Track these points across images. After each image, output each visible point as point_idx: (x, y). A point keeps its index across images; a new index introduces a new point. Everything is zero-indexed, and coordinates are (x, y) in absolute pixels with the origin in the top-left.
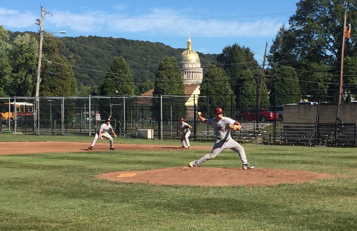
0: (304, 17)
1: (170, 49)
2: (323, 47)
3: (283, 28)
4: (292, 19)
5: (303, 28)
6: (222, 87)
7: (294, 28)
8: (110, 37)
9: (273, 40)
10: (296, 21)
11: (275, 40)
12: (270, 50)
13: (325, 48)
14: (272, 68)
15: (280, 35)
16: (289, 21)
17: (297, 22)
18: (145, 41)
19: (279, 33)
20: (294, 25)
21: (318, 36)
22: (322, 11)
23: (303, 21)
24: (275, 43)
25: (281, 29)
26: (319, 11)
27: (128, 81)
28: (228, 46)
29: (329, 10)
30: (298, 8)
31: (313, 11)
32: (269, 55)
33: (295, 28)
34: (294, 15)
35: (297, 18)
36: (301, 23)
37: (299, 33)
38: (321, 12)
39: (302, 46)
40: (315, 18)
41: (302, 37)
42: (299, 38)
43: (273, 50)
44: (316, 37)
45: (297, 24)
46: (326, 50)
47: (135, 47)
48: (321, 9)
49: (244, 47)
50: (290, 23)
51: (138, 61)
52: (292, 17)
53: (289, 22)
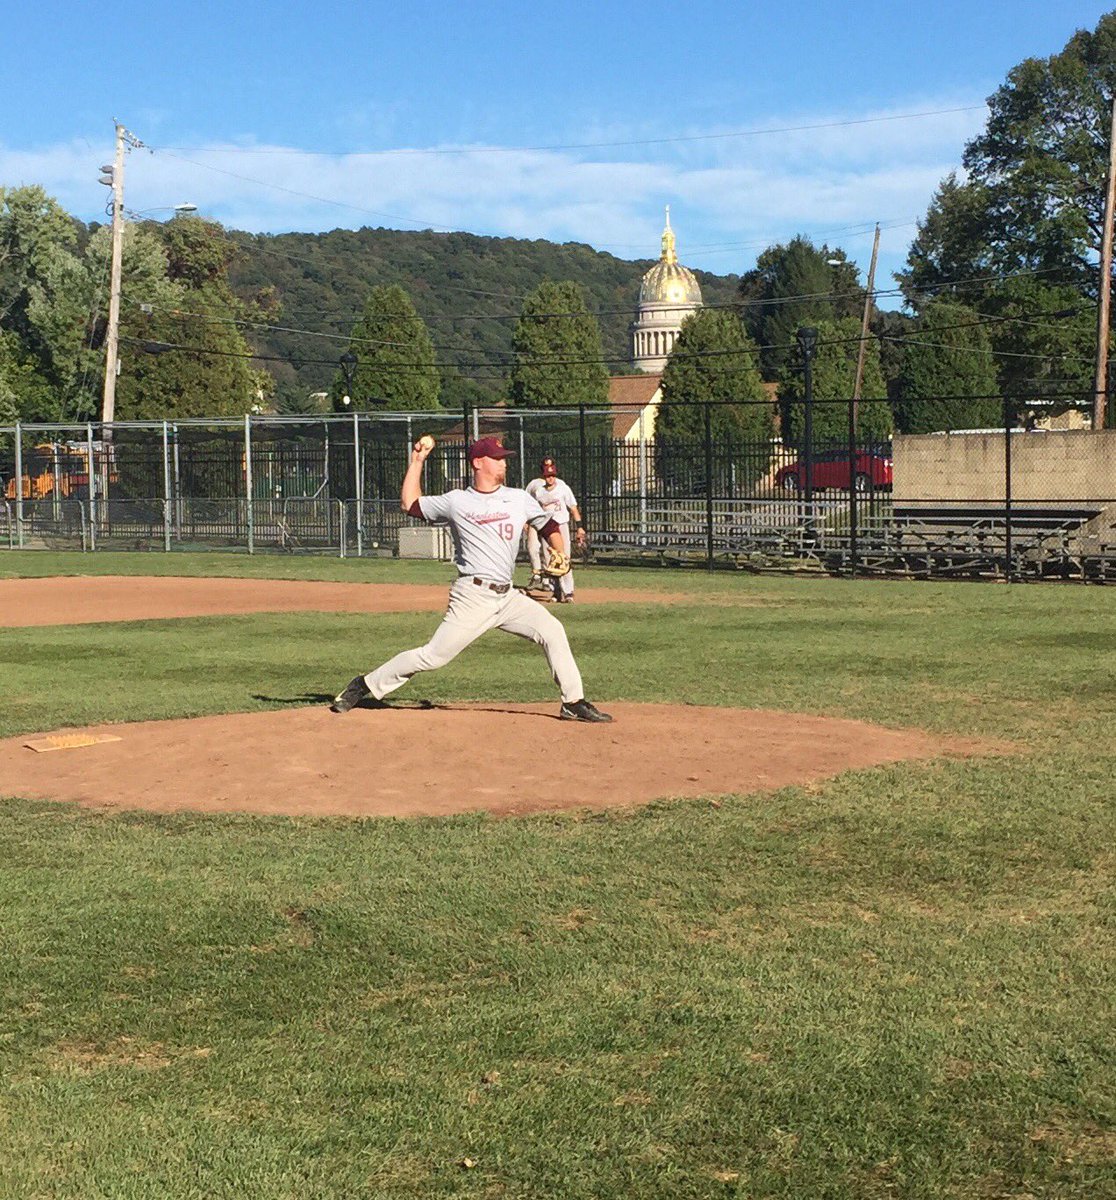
0: (1014, 142)
1: (612, 262)
2: (1076, 240)
3: (951, 182)
4: (972, 150)
5: (1008, 180)
6: (733, 377)
7: (979, 178)
8: (427, 231)
9: (918, 224)
10: (987, 156)
11: (924, 224)
12: (910, 254)
13: (1085, 242)
14: (917, 314)
15: (940, 207)
16: (964, 157)
17: (989, 159)
18: (533, 238)
19: (939, 198)
20: (982, 169)
21: (1059, 205)
22: (1074, 120)
23: (1009, 157)
24: (924, 231)
25: (943, 187)
26: (1064, 121)
27: (418, 366)
28: (774, 247)
29: (1098, 117)
30: (993, 114)
31: (1044, 121)
32: (905, 270)
33: (985, 180)
34: (980, 138)
35: (993, 147)
36: (1005, 163)
37: (997, 195)
38: (1072, 124)
39: (1009, 240)
40: (1052, 146)
41: (1009, 207)
42: (998, 211)
43: (920, 256)
44: (1054, 208)
45: (991, 165)
46: (1087, 249)
47: (502, 257)
48: (1069, 115)
49: (825, 247)
50: (966, 165)
51: (512, 304)
52: (974, 144)
53: (963, 161)
